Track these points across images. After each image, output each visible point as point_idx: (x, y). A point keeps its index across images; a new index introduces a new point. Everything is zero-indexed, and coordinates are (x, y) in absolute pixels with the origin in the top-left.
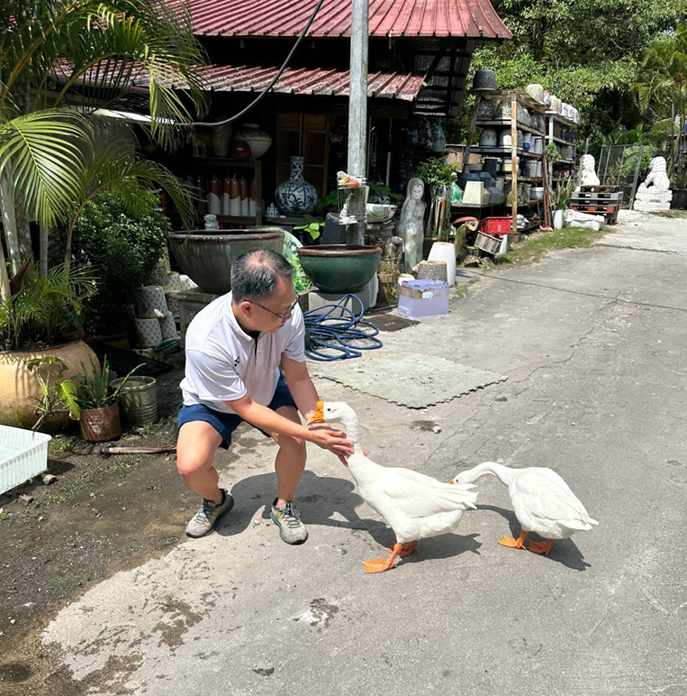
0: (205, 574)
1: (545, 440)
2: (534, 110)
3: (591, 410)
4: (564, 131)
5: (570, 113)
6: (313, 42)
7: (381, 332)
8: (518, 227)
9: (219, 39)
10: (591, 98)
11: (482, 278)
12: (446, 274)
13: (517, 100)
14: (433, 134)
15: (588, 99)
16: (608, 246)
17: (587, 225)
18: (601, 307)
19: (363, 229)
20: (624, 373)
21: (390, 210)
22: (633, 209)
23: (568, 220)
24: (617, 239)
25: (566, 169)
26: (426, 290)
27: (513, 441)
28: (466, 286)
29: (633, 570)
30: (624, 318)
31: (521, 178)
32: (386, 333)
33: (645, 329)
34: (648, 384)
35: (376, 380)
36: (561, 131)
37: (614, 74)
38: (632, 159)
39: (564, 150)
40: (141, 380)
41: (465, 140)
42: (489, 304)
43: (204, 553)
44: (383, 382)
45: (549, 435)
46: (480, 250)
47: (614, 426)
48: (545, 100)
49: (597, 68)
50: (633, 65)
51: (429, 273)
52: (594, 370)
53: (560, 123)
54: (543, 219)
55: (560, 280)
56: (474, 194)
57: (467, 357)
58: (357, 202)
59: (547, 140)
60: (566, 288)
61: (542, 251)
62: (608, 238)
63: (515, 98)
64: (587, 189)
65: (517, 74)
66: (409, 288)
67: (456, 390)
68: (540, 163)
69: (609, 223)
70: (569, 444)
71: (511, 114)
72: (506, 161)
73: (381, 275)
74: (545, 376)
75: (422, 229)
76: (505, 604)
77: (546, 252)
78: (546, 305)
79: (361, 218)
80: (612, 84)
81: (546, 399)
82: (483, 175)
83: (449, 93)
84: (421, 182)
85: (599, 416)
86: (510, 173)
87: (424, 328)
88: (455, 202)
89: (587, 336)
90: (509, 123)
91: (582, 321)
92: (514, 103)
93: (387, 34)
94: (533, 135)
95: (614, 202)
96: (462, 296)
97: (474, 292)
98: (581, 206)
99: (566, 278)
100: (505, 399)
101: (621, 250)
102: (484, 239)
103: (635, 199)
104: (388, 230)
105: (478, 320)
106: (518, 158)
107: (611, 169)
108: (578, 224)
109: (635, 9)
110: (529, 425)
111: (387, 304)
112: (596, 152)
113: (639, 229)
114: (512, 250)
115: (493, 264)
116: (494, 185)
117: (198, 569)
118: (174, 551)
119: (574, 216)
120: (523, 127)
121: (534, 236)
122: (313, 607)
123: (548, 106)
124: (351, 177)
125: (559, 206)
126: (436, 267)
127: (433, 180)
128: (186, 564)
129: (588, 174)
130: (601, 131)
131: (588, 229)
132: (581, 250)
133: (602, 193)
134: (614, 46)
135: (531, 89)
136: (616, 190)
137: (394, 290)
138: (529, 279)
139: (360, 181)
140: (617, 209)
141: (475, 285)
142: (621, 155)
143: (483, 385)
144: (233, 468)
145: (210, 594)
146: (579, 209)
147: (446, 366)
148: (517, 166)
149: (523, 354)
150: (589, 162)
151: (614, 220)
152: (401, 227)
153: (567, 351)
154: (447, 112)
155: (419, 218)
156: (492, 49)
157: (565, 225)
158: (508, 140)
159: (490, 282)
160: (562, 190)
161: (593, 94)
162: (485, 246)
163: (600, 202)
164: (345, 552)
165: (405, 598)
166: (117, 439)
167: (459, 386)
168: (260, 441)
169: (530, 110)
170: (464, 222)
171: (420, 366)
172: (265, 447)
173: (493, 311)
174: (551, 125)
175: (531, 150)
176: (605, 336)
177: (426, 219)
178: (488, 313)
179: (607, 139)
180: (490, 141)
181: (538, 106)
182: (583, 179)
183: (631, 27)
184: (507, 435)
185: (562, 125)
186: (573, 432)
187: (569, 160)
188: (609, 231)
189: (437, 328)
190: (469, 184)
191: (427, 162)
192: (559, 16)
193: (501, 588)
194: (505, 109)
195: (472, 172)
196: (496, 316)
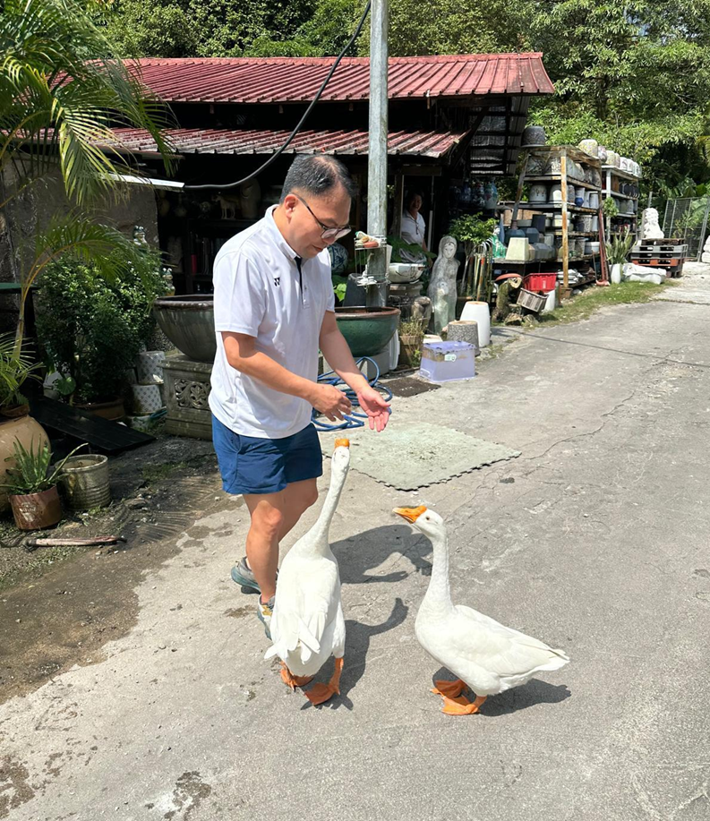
0: (68, 724)
1: (547, 535)
2: (588, 165)
3: (611, 497)
4: (624, 185)
5: (631, 167)
6: (352, 105)
7: (395, 398)
8: (570, 282)
9: (258, 105)
10: (654, 152)
11: (522, 336)
12: (477, 334)
13: (567, 155)
14: (486, 192)
15: (649, 153)
16: (666, 300)
17: (647, 278)
18: (648, 368)
19: (384, 291)
20: (660, 449)
21: (416, 269)
22: (701, 261)
23: (627, 274)
24: (678, 293)
25: (627, 224)
26: (448, 353)
27: (508, 535)
28: (501, 346)
29: (622, 739)
30: (671, 381)
31: (574, 233)
32: (399, 398)
33: (693, 395)
34: (687, 464)
35: (370, 454)
36: (621, 186)
37: (679, 128)
38: (700, 212)
39: (624, 204)
40: (93, 459)
41: (525, 197)
42: (523, 366)
43: (80, 690)
44: (377, 458)
45: (554, 529)
46: (523, 308)
47: (635, 519)
48: (600, 154)
49: (660, 123)
50: (699, 119)
51: (458, 334)
52: (626, 445)
53: (619, 177)
54: (601, 273)
55: (607, 338)
56: (518, 250)
57: (481, 427)
58: (377, 261)
59: (605, 194)
60: (613, 347)
61: (594, 307)
62: (670, 293)
63: (565, 153)
64: (650, 243)
65: (577, 132)
66: (431, 351)
67: (456, 468)
68: (596, 217)
69: (673, 276)
70: (576, 542)
71: (561, 169)
72: (556, 217)
73: (404, 337)
74: (566, 451)
75: (455, 288)
76: (436, 792)
77: (599, 308)
78: (586, 366)
79: (381, 278)
80: (676, 138)
81: (561, 481)
82: (530, 231)
83: (506, 152)
84: (453, 240)
85: (619, 505)
86: (560, 228)
87: (444, 393)
88: (497, 259)
89: (625, 403)
90: (559, 178)
91: (622, 385)
92: (564, 158)
93: (425, 94)
94: (587, 190)
95: (678, 254)
96: (494, 357)
97: (509, 352)
98: (643, 259)
99: (614, 336)
100: (511, 480)
101: (681, 305)
102: (527, 296)
103: (703, 251)
104: (416, 290)
105: (505, 383)
106: (569, 213)
107: (678, 222)
108: (638, 278)
109: (700, 63)
110: (533, 516)
111: (410, 367)
112: (660, 205)
113: (706, 282)
114: (561, 307)
115: (537, 322)
116: (542, 241)
117: (64, 715)
118: (46, 686)
119: (634, 270)
120: (575, 182)
121: (589, 292)
122: (179, 785)
123: (604, 160)
124: (370, 237)
125: (617, 260)
126: (466, 327)
127: (466, 238)
128: (52, 706)
129: (651, 228)
130: (666, 184)
131: (648, 282)
132: (636, 305)
133: (665, 246)
134: (681, 101)
135: (585, 144)
136: (680, 243)
137: (417, 352)
138: (573, 337)
139: (379, 241)
140: (681, 262)
141: (512, 345)
142: (688, 207)
143: (489, 462)
144: (167, 566)
145: (61, 755)
146: (641, 263)
147: (454, 437)
148: (568, 221)
149: (545, 424)
150: (652, 215)
151: (678, 273)
152: (431, 286)
153: (599, 421)
154: (504, 170)
155: (451, 277)
156: (553, 109)
157: (624, 279)
158: (558, 196)
159: (530, 341)
160: (619, 244)
161: (655, 147)
162: (528, 304)
163: (662, 255)
164: (252, 696)
165: (305, 776)
166: (53, 527)
167: (462, 463)
168: (213, 530)
169: (584, 165)
170: (506, 279)
171: (424, 439)
172: (215, 539)
173: (524, 373)
174: (608, 179)
175: (585, 205)
176: (646, 403)
177: (459, 277)
178: (518, 375)
179: (673, 192)
180: (539, 197)
181: (592, 160)
182: (645, 233)
183: (697, 82)
184: (502, 528)
185: (620, 180)
186: (583, 526)
187: (629, 214)
188: (672, 285)
189: (458, 393)
190: (512, 240)
191: (461, 219)
192: (620, 73)
193: (439, 765)
194: (555, 165)
195: (519, 228)
196: (527, 379)
